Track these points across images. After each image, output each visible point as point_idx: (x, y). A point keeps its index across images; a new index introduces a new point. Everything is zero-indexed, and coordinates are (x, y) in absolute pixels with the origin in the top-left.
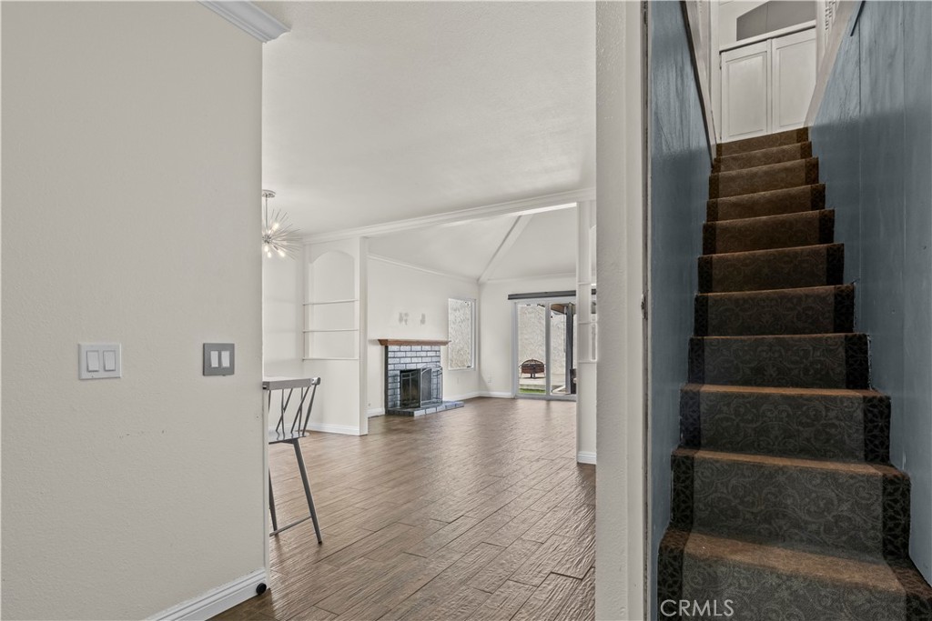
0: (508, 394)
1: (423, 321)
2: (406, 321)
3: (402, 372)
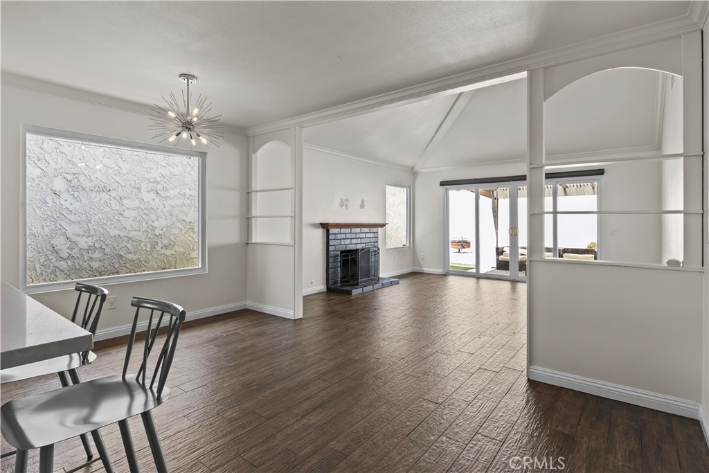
1: (362, 206)
2: (347, 206)
3: (342, 252)
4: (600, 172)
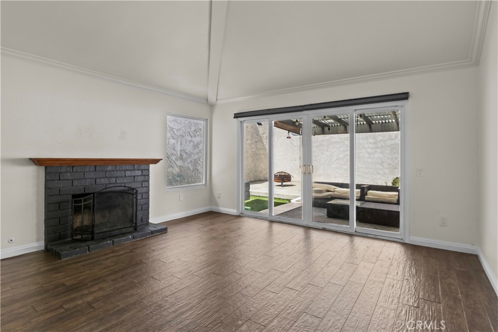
3: (74, 196)
4: (404, 96)
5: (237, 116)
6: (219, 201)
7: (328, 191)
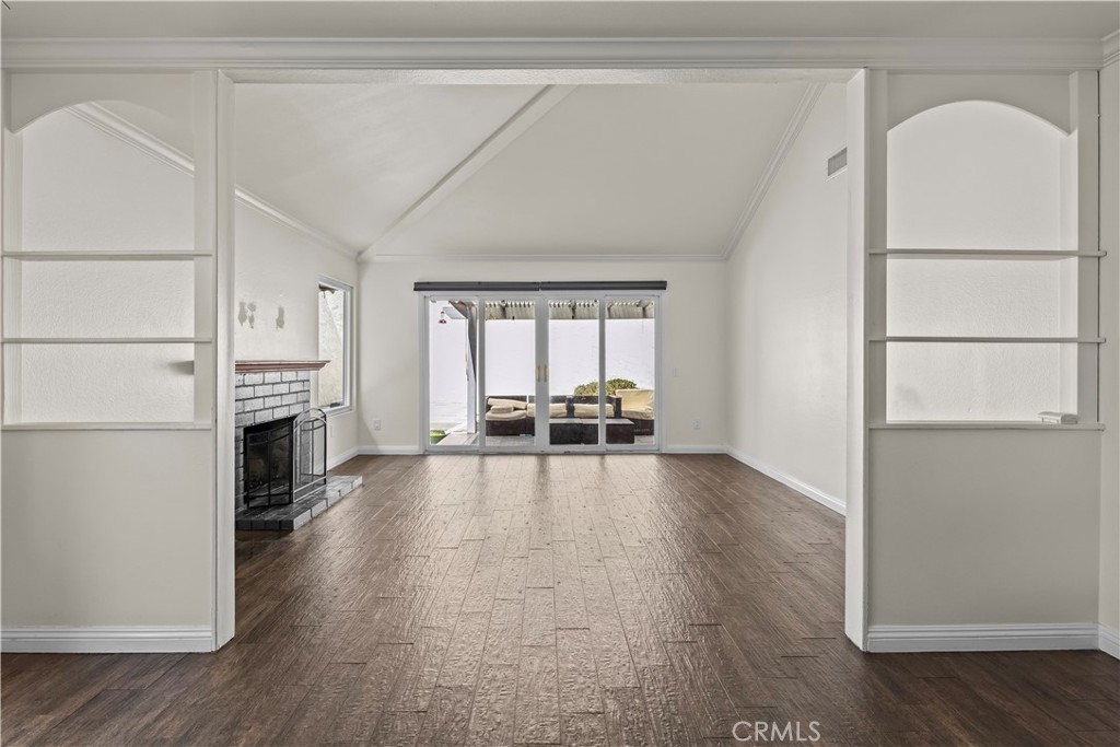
0: (413, 448)
1: (280, 323)
2: (252, 320)
3: (247, 430)
4: (661, 285)
5: (419, 287)
6: (376, 434)
7: (516, 409)
